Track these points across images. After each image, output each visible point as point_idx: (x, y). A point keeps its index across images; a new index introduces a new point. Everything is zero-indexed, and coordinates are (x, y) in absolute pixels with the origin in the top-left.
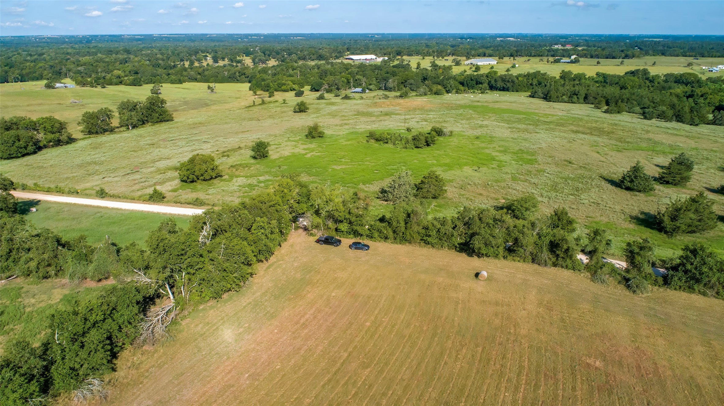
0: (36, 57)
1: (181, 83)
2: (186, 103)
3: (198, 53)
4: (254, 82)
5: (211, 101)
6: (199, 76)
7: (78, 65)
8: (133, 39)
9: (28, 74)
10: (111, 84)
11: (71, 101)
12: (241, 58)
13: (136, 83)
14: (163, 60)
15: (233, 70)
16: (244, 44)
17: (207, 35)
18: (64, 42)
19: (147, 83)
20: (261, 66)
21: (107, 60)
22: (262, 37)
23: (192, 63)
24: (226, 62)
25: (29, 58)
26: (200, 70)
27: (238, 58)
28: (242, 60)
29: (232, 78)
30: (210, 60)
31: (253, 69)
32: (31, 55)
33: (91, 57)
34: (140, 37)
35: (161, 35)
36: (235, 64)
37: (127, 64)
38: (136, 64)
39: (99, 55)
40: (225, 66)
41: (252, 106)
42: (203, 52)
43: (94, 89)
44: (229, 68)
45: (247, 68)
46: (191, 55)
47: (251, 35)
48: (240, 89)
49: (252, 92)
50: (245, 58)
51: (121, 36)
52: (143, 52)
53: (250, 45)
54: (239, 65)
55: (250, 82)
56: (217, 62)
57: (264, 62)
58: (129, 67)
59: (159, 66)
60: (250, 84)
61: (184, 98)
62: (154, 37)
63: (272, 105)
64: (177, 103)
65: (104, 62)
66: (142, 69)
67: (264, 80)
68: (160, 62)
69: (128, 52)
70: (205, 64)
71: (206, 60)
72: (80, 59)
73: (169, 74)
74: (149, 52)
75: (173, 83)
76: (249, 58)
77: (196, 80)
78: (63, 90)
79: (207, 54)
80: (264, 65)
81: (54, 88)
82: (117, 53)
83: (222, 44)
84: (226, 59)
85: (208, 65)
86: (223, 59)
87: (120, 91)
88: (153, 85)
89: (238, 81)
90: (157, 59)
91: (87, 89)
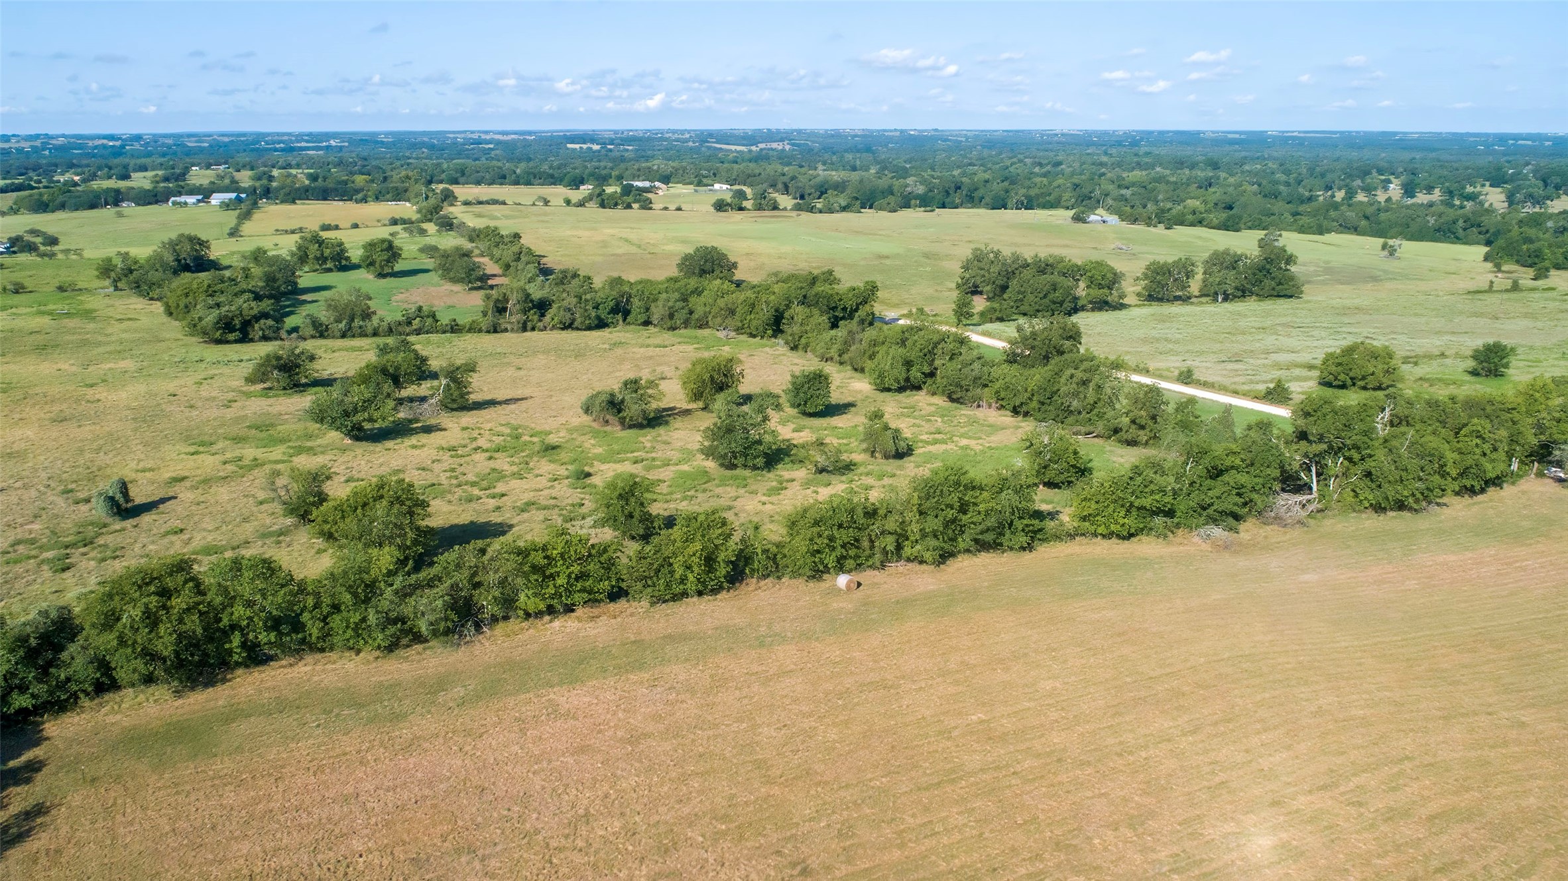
0: (1049, 168)
1: (1321, 233)
2: (1329, 270)
3: (1367, 173)
4: (1501, 242)
5: (1385, 271)
6: (1364, 223)
7: (1119, 187)
8: (1222, 141)
9: (1038, 196)
10: (1182, 224)
11: (1113, 246)
12: (1478, 189)
13: (1229, 226)
14: (1288, 184)
15: (1451, 213)
16: (1491, 158)
17: (1395, 134)
18: (1090, 144)
19: (1250, 228)
20: (1529, 209)
21: (1173, 179)
22: (1547, 143)
23: (1351, 194)
24: (1437, 195)
25: (1037, 170)
26: (1370, 210)
27: (1469, 189)
28: (1480, 193)
29: (1446, 233)
30: (1395, 190)
31: (1503, 216)
32: (1040, 164)
33: (1144, 173)
34: (1237, 136)
35: (1284, 132)
36: (1457, 202)
37: (1212, 190)
38: (1231, 189)
39: (1158, 169)
40: (1431, 205)
41: (1485, 292)
42: (1380, 172)
43: (1152, 229)
44: (1442, 208)
45: (1490, 211)
46: (1350, 176)
47: (1517, 137)
48: (1460, 257)
49: (1489, 265)
50: (1487, 189)
51: (1199, 133)
52: (1247, 167)
53: (1509, 162)
54: (1469, 205)
55: (1488, 243)
56: (1413, 197)
57: (1537, 201)
58: (1215, 193)
59: (1276, 195)
60: (1487, 249)
61: (1327, 262)
62: (1270, 136)
63: (1537, 295)
64: (1312, 269)
65: (1168, 182)
66: (1243, 199)
67: (1529, 240)
68: (1282, 188)
69: (1215, 165)
70: (1381, 197)
71: (1386, 189)
72: (1125, 175)
73: (1297, 214)
74: (1259, 166)
75: (1303, 232)
76: (1499, 190)
77: (1355, 230)
78: (1100, 227)
79: (1392, 177)
80: (1537, 210)
81: (1085, 221)
82: (1193, 166)
83: (1434, 155)
84: (1437, 192)
85: (1389, 200)
86: (1429, 189)
87: (1200, 238)
88: (1265, 232)
89: (1458, 240)
90: (1277, 182)
91: (1139, 228)
